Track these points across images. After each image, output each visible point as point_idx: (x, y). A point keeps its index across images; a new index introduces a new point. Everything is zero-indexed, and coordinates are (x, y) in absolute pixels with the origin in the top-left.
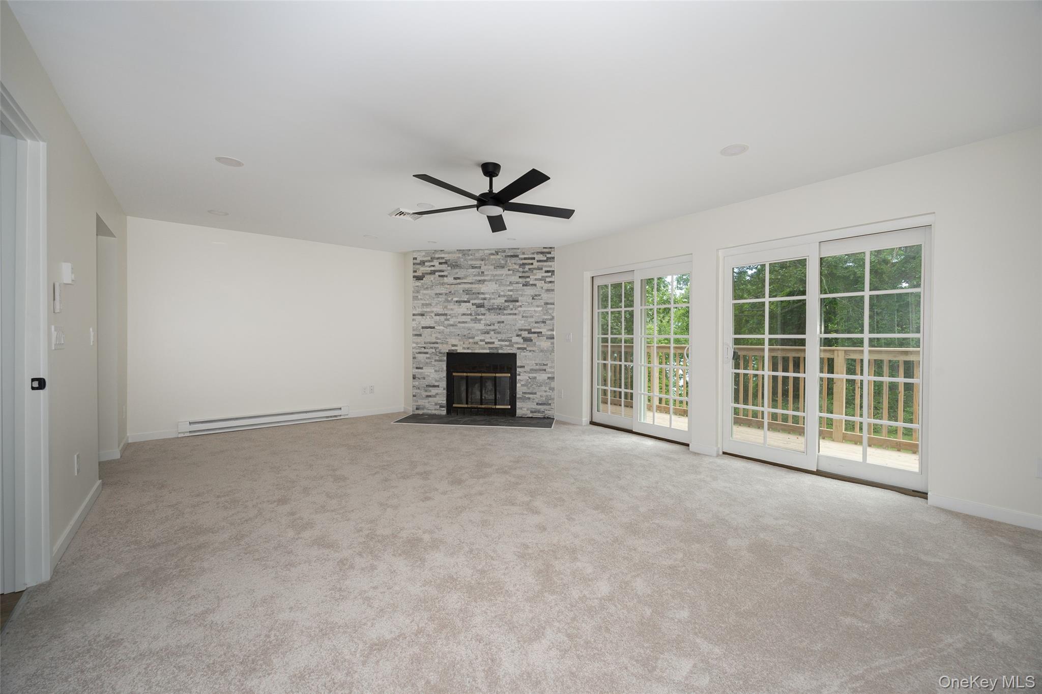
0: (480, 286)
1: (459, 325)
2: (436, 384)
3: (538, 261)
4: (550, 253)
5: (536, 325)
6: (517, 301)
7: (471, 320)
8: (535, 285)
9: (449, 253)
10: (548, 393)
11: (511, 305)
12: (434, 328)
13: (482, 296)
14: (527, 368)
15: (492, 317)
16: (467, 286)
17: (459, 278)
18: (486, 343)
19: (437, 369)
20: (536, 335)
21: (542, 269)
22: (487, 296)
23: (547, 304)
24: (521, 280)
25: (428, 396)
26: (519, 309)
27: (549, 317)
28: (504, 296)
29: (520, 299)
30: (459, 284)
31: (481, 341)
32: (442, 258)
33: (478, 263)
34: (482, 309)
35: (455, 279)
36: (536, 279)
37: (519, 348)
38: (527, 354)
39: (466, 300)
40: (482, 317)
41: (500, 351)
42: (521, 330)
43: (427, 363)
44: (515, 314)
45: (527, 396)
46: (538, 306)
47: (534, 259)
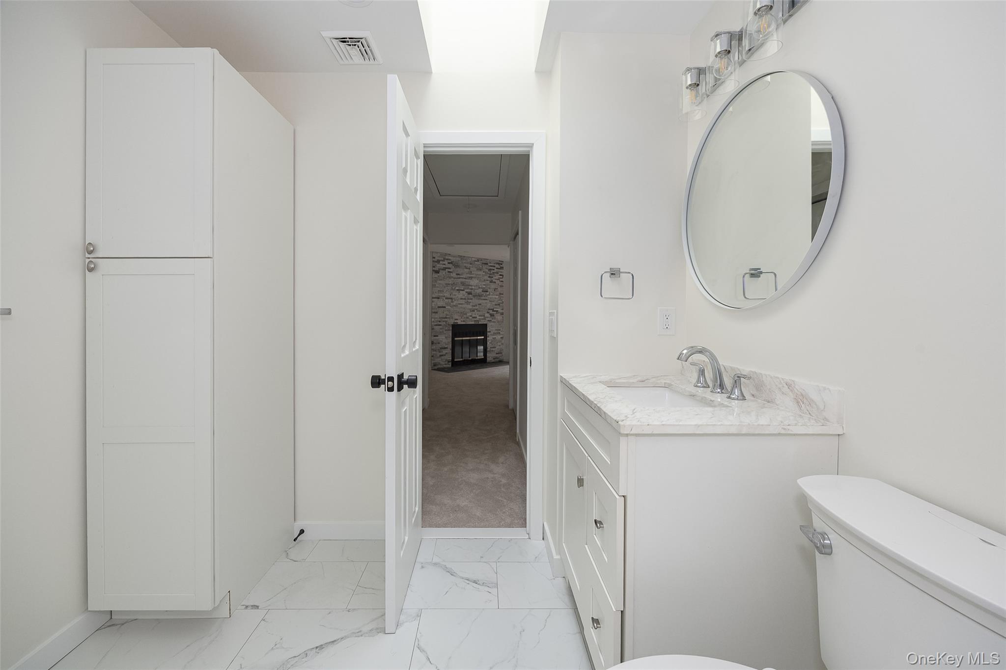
0: (470, 280)
1: (459, 305)
2: (446, 346)
3: (497, 268)
4: (502, 264)
5: (496, 306)
6: (487, 292)
7: (466, 302)
8: (495, 282)
9: (454, 257)
10: (501, 347)
11: (484, 294)
12: (445, 307)
13: (470, 287)
14: (492, 333)
15: (476, 301)
16: (464, 280)
17: (459, 274)
18: (473, 318)
19: (446, 336)
20: (495, 312)
21: (498, 273)
22: (473, 287)
23: (500, 294)
24: (489, 279)
25: (441, 356)
26: (488, 296)
27: (501, 302)
28: (482, 288)
29: (489, 290)
30: (459, 278)
31: (471, 316)
32: (450, 260)
33: (469, 265)
34: (471, 296)
35: (457, 274)
36: (496, 279)
37: (488, 321)
38: (492, 324)
39: (462, 289)
40: (470, 301)
41: (480, 323)
42: (489, 309)
43: (441, 332)
44: (486, 299)
45: (492, 349)
46: (497, 295)
47: (495, 267)
